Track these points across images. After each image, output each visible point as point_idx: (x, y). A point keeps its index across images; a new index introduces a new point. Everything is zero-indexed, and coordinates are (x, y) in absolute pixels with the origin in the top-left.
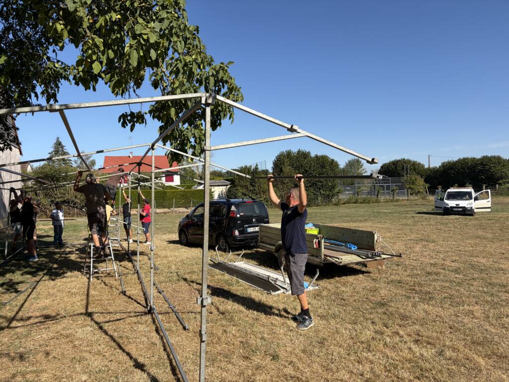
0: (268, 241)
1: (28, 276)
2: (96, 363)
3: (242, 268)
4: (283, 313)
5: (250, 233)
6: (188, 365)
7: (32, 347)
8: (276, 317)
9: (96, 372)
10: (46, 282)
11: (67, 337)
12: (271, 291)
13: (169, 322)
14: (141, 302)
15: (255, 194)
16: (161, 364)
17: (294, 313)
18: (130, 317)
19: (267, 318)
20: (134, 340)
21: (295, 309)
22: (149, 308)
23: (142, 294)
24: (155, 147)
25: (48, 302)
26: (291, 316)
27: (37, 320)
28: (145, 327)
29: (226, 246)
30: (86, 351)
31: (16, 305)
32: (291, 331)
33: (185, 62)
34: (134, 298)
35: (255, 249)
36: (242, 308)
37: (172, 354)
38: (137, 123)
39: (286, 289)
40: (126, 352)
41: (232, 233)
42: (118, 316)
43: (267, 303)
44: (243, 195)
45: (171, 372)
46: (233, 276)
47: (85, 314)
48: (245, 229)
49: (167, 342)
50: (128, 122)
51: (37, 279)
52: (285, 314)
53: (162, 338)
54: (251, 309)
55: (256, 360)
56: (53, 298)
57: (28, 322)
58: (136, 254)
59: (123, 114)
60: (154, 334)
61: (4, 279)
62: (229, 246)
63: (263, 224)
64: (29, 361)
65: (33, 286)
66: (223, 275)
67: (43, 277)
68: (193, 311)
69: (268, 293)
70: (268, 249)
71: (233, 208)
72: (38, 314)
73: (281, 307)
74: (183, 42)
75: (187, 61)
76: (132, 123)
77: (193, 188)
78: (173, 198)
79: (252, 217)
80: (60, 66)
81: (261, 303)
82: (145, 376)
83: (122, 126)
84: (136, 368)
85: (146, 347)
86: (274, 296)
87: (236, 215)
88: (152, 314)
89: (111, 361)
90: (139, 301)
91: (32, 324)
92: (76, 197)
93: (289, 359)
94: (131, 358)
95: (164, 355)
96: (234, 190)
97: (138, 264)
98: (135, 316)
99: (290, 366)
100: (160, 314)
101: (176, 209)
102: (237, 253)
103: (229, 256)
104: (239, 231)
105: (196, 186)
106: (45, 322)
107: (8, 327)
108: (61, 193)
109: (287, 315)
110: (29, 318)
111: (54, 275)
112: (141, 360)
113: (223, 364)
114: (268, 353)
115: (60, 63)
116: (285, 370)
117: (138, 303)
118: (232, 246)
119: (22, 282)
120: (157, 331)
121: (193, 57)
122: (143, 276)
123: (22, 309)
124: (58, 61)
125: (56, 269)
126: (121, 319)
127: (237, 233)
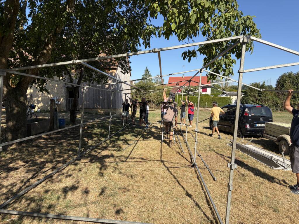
0: (271, 133)
1: (133, 137)
2: (166, 188)
3: (251, 149)
4: (282, 182)
5: (258, 127)
6: (216, 201)
7: (136, 173)
8: (277, 184)
9: (166, 193)
10: (141, 141)
11: (152, 171)
12: (273, 167)
13: (205, 174)
14: (188, 160)
15: (261, 102)
16: (201, 197)
17: (290, 184)
18: (183, 167)
19: (270, 184)
20: (185, 180)
21: (292, 182)
22: (193, 164)
23: (189, 155)
24: (202, 71)
25: (142, 151)
26: (289, 186)
27: (137, 160)
28: (191, 174)
29: (240, 134)
30: (161, 181)
31: (129, 151)
32: (288, 195)
33: (226, 17)
34: (185, 157)
35: (261, 138)
36: (252, 174)
37: (207, 193)
38: (192, 57)
39: (285, 167)
40: (181, 186)
41: (245, 126)
42: (176, 165)
43: (270, 174)
44: (252, 102)
45: (206, 203)
46: (245, 153)
47: (160, 161)
48: (254, 124)
49: (204, 185)
50: (187, 57)
51: (138, 139)
52: (283, 183)
53: (201, 182)
54: (258, 176)
55: (262, 209)
56: (145, 150)
57: (134, 160)
58: (186, 133)
59: (184, 52)
60: (196, 179)
61: (123, 137)
62: (242, 134)
63: (268, 122)
64: (134, 180)
65: (136, 143)
66: (238, 151)
67: (140, 138)
68: (219, 170)
69: (271, 168)
70: (271, 139)
71: (247, 110)
72: (138, 157)
73: (281, 178)
74: (225, 5)
75: (227, 16)
76: (189, 57)
77: (219, 96)
78: (206, 102)
79: (260, 117)
80: (152, 28)
81: (265, 174)
82: (192, 201)
83: (183, 59)
84: (187, 196)
85: (192, 186)
86: (275, 170)
87: (249, 115)
88: (195, 167)
89: (174, 189)
90: (187, 159)
91: (136, 162)
92: (154, 99)
93: (286, 214)
94: (184, 189)
95: (202, 192)
96: (246, 98)
97: (186, 138)
98: (186, 167)
99: (287, 219)
100: (199, 168)
101: (207, 108)
102: (247, 139)
103: (242, 140)
104: (249, 125)
105: (220, 95)
106: (141, 161)
107: (126, 161)
108: (147, 97)
109: (285, 185)
110: (134, 158)
111: (145, 138)
112: (190, 192)
113: (239, 206)
114: (270, 206)
115: (152, 26)
116: (283, 220)
117: (187, 160)
118: (244, 134)
119: (130, 140)
120: (198, 177)
121: (231, 13)
122: (189, 145)
123: (131, 154)
124: (151, 25)
125: (146, 135)
126: (178, 167)
127: (248, 126)
